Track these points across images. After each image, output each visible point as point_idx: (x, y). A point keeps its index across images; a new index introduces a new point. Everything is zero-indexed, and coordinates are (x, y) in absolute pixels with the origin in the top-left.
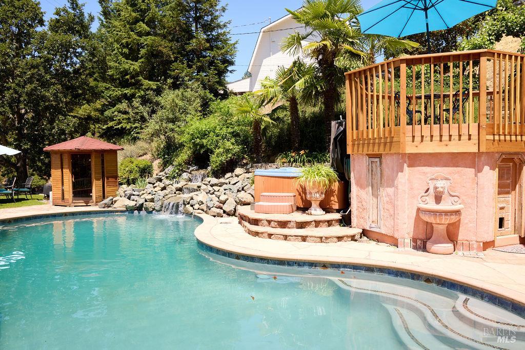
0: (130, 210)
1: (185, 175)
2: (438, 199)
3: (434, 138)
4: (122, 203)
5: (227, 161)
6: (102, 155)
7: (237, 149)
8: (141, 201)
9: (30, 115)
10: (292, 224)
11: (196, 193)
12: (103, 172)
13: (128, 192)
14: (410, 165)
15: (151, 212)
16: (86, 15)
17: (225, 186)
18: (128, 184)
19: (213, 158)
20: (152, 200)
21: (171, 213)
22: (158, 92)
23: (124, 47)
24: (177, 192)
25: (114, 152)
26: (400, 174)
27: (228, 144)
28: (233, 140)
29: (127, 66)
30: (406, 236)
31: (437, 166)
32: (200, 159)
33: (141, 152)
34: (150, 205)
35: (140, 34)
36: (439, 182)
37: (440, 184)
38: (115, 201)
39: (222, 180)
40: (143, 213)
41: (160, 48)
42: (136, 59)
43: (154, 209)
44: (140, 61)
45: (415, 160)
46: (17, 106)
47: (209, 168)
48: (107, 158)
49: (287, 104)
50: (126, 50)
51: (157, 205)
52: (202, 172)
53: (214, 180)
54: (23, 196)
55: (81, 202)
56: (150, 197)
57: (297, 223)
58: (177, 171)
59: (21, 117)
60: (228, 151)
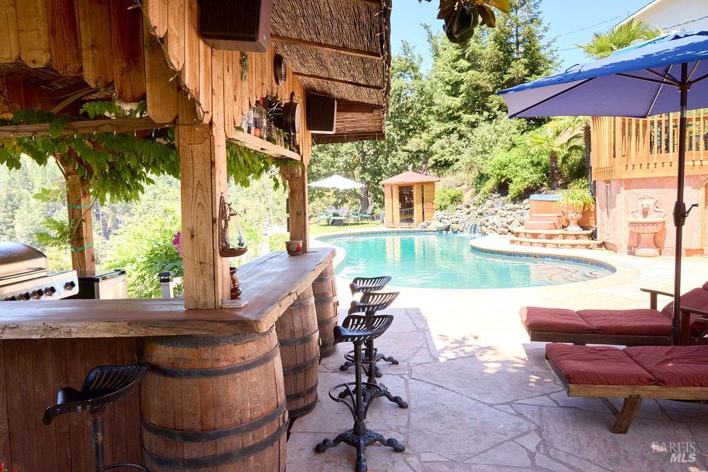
0: (440, 231)
1: (489, 202)
2: (645, 213)
3: (643, 166)
4: (435, 224)
5: (524, 189)
6: (423, 186)
7: (535, 177)
8: (449, 223)
9: (371, 152)
10: (542, 235)
11: (492, 217)
12: (423, 200)
13: (440, 217)
14: (626, 188)
15: (456, 232)
16: (417, 57)
17: (518, 211)
18: (441, 209)
19: (511, 186)
20: (457, 223)
21: (470, 233)
22: (473, 125)
23: (447, 83)
24: (479, 216)
25: (432, 183)
26: (618, 195)
27: (526, 173)
28: (532, 170)
29: (449, 103)
30: (624, 244)
31: (647, 188)
32: (502, 188)
33: (460, 182)
34: (455, 226)
35: (461, 71)
36: (645, 201)
37: (646, 202)
38: (430, 224)
39: (517, 206)
40: (450, 232)
41: (479, 82)
42: (456, 95)
43: (458, 230)
44: (460, 96)
45: (629, 184)
46: (362, 147)
47: (509, 196)
48: (426, 188)
49: (583, 132)
50: (449, 88)
51: (460, 227)
52: (503, 198)
53: (511, 205)
54: (365, 221)
55: (406, 225)
56: (457, 220)
57: (546, 235)
58: (482, 199)
59: (364, 154)
60: (525, 180)
